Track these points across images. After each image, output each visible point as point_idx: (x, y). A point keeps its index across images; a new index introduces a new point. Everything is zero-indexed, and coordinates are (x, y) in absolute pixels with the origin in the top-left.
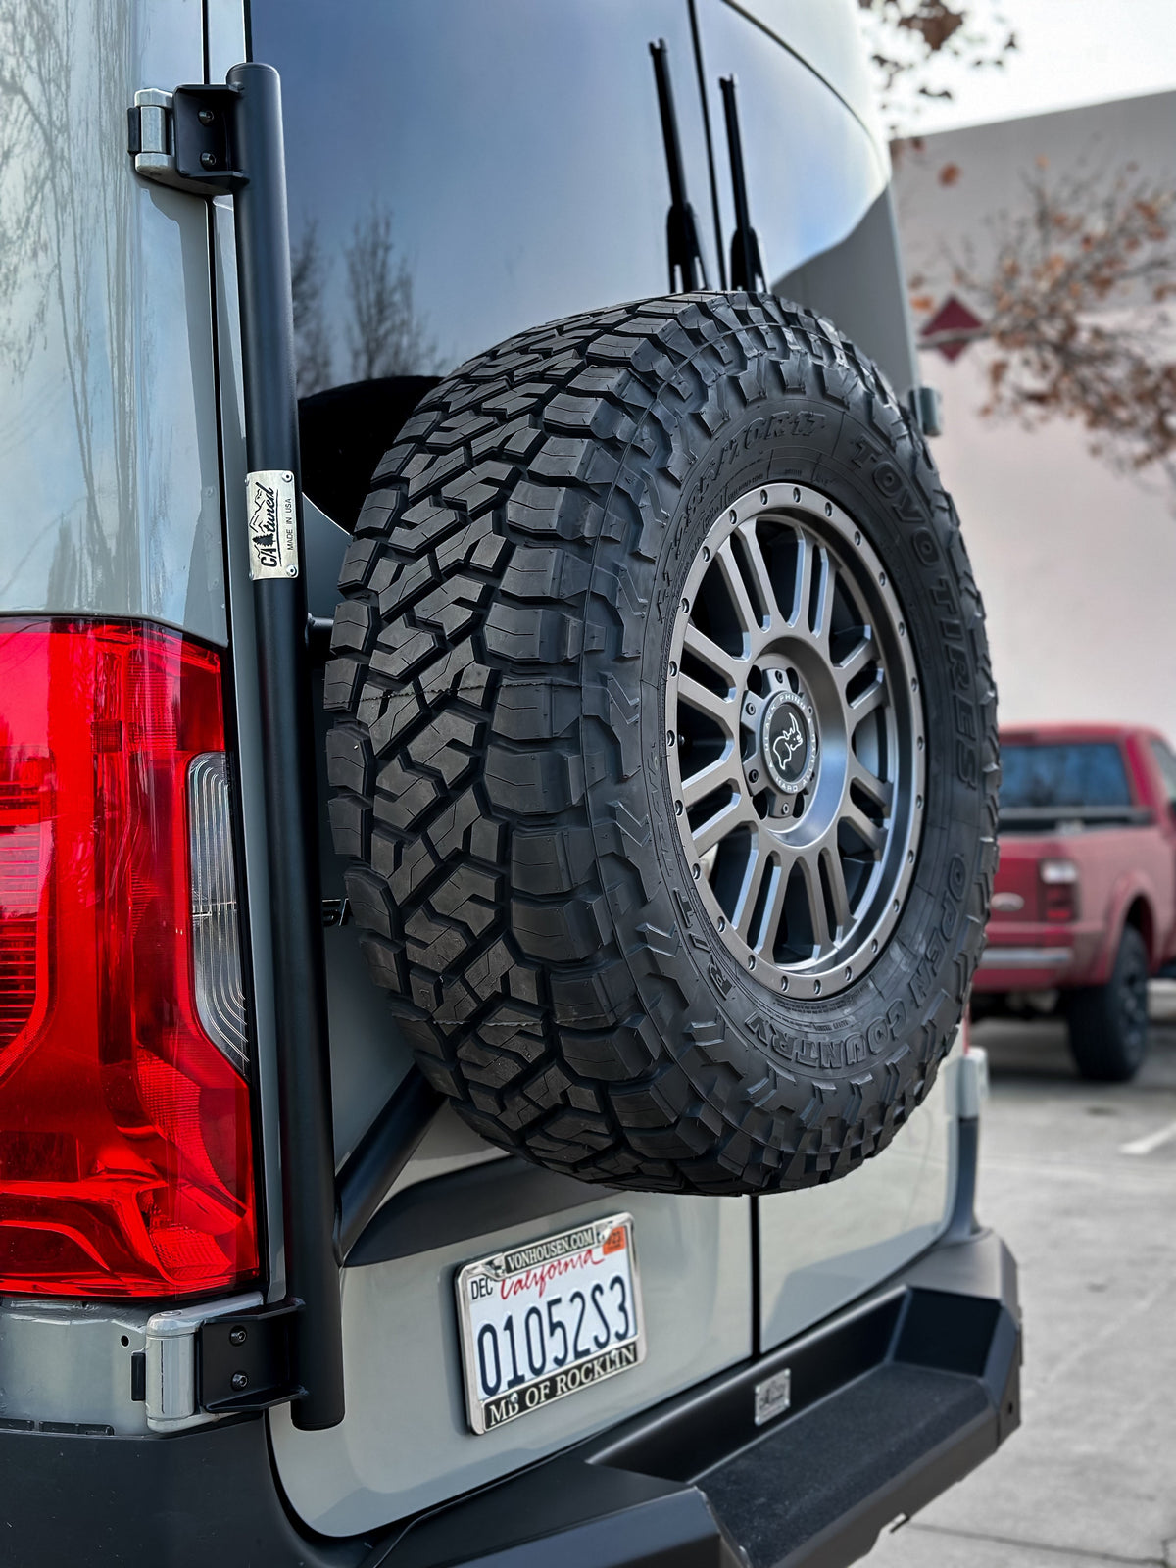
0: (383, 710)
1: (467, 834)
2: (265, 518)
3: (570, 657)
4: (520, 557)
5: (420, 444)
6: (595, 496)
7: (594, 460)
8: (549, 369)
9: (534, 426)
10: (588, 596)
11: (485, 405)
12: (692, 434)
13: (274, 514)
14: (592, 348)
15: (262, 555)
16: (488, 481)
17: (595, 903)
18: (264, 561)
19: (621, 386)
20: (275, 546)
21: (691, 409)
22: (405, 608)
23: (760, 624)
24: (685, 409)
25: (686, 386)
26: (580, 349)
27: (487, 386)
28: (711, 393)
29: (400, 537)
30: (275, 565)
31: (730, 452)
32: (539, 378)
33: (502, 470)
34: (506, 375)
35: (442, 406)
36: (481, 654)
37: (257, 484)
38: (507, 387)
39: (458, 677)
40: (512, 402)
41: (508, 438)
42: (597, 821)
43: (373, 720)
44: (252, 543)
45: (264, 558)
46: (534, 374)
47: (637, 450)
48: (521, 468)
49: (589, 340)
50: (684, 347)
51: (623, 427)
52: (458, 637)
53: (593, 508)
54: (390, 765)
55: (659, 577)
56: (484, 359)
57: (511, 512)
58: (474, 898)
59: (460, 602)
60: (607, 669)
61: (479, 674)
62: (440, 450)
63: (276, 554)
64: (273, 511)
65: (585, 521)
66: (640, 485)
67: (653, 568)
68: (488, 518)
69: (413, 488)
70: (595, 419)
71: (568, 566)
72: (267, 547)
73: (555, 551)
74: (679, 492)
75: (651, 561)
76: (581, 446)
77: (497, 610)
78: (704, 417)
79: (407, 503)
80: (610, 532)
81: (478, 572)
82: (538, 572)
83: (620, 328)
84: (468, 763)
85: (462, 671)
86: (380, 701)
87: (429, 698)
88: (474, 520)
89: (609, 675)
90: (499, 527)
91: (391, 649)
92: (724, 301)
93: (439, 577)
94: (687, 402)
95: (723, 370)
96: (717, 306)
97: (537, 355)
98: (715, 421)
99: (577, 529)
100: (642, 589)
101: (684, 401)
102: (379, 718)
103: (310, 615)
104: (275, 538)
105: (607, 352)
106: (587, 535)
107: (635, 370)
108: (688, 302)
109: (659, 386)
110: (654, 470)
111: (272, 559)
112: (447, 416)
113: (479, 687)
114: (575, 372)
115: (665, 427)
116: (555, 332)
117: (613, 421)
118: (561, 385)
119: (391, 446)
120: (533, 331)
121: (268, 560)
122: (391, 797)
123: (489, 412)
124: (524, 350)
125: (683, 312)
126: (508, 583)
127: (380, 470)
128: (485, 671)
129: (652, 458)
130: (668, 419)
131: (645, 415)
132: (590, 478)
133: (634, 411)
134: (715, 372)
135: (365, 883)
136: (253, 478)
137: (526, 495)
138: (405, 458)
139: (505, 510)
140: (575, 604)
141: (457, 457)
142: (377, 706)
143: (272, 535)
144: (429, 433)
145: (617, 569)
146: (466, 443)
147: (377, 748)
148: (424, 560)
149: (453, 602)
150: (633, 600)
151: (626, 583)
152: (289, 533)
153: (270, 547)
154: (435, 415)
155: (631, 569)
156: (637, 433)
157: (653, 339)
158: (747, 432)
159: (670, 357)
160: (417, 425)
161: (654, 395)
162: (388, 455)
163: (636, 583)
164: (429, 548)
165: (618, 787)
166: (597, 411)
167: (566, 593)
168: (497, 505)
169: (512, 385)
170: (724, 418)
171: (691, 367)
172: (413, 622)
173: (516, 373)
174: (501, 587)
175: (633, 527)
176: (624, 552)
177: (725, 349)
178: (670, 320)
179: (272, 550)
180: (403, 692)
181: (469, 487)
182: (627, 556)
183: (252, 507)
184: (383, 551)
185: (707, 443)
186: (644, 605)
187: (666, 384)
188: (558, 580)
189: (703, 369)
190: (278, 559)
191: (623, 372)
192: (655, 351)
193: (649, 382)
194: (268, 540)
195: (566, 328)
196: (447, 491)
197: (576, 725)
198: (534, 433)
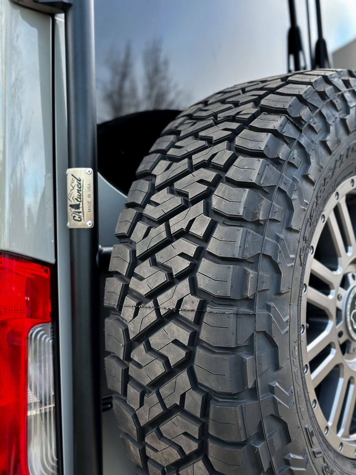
0: (136, 314)
1: (183, 397)
2: (75, 194)
3: (249, 296)
4: (220, 231)
5: (163, 154)
6: (265, 193)
7: (266, 172)
8: (238, 114)
9: (229, 148)
10: (261, 256)
11: (202, 134)
12: (321, 153)
13: (81, 192)
14: (263, 102)
15: (74, 215)
16: (201, 181)
17: (260, 447)
18: (75, 218)
19: (282, 126)
20: (81, 210)
21: (320, 138)
22: (150, 254)
23: (347, 251)
24: (317, 138)
25: (317, 124)
26: (256, 102)
27: (202, 122)
28: (332, 128)
29: (149, 210)
30: (80, 221)
31: (340, 161)
32: (232, 119)
33: (210, 175)
34: (213, 116)
35: (176, 132)
36: (194, 289)
37: (72, 175)
38: (214, 124)
39: (180, 302)
40: (216, 133)
41: (214, 155)
42: (264, 395)
43: (130, 318)
44: (69, 208)
45: (74, 217)
46: (229, 116)
47: (291, 165)
48: (221, 174)
49: (261, 97)
50: (316, 101)
51: (283, 151)
52: (181, 276)
53: (265, 202)
54: (139, 348)
55: (301, 240)
56: (200, 106)
57: (215, 202)
58: (185, 434)
59: (182, 255)
60: (271, 300)
61: (193, 302)
62: (175, 159)
63: (81, 214)
64: (80, 191)
65: (260, 210)
66: (292, 186)
67: (297, 236)
68: (200, 205)
69: (158, 181)
70: (266, 146)
71: (249, 238)
72: (76, 211)
73: (241, 229)
74: (313, 188)
75: (297, 231)
76: (258, 163)
77: (205, 264)
78: (328, 143)
79: (154, 190)
80: (274, 216)
81: (193, 238)
82: (230, 242)
83: (280, 90)
84: (184, 355)
85: (183, 298)
86: (134, 308)
87: (163, 312)
88: (193, 205)
89: (272, 304)
90: (208, 210)
91: (141, 279)
92: (336, 75)
93: (171, 239)
94: (319, 134)
95: (337, 114)
96: (334, 77)
97: (231, 105)
98: (333, 145)
99: (255, 215)
100: (292, 248)
101: (317, 133)
102: (133, 319)
103: (100, 247)
104: (81, 206)
105: (273, 105)
106: (261, 218)
107: (289, 116)
108: (318, 75)
109: (303, 125)
110: (300, 176)
111: (79, 218)
112: (179, 140)
113: (192, 310)
114: (254, 117)
115: (307, 150)
116: (240, 91)
117: (277, 147)
118: (246, 124)
119: (148, 154)
120: (227, 90)
121: (77, 218)
122: (139, 366)
123: (203, 138)
124: (223, 102)
125: (316, 81)
126: (212, 247)
127: (141, 168)
128: (197, 301)
129: (299, 169)
130: (309, 145)
131: (295, 143)
132: (263, 183)
133: (289, 141)
134: (334, 116)
135: (123, 409)
136: (70, 171)
137: (224, 192)
138: (155, 162)
139: (211, 199)
140: (253, 262)
141: (183, 165)
142: (132, 311)
143: (79, 204)
144: (169, 148)
145: (278, 239)
146: (189, 156)
147: (132, 336)
148: (162, 227)
149: (179, 255)
150: (287, 256)
151: (284, 247)
152: (89, 203)
153: (78, 211)
154: (172, 138)
155: (286, 237)
156: (291, 154)
157: (300, 98)
158: (348, 149)
159: (309, 108)
160: (162, 143)
161: (301, 131)
162: (146, 159)
163: (289, 246)
164: (165, 219)
165: (275, 373)
166: (268, 142)
167: (248, 255)
168: (206, 196)
169: (217, 123)
170: (338, 142)
171: (321, 114)
172: (155, 263)
173: (219, 115)
174: (207, 250)
175: (288, 212)
176: (283, 227)
177: (338, 102)
178: (309, 86)
179: (79, 212)
180: (147, 305)
181: (190, 184)
182: (284, 230)
183: (69, 188)
184: (140, 217)
185: (328, 158)
186: (293, 259)
187: (307, 124)
188: (243, 248)
189: (327, 114)
190: (82, 218)
191: (283, 118)
192: (300, 104)
193: (297, 123)
194: (77, 207)
195: (247, 89)
196: (177, 185)
197: (252, 338)
198: (229, 153)
